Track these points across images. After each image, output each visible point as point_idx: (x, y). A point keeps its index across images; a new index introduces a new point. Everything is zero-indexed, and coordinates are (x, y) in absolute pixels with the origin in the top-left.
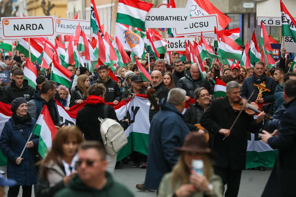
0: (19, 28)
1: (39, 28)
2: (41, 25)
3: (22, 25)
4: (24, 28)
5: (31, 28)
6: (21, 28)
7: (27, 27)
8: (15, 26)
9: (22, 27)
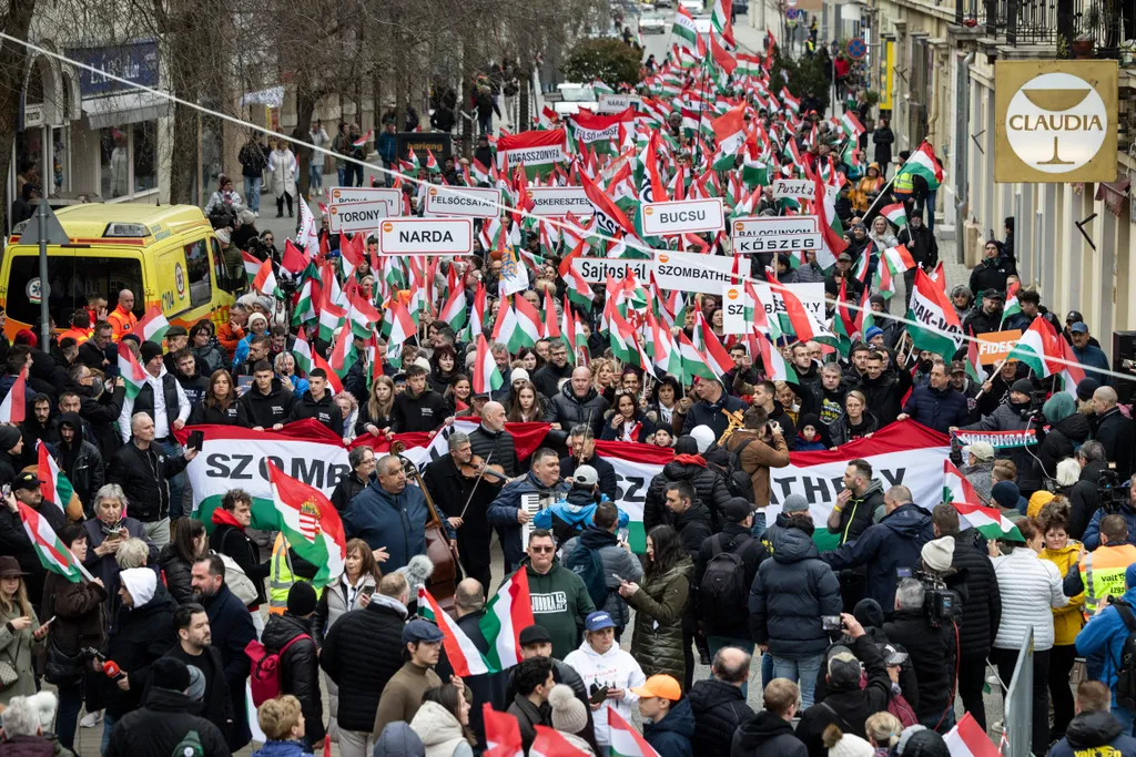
0: (410, 238)
1: (445, 238)
2: (448, 232)
3: (415, 233)
4: (418, 238)
5: (431, 237)
6: (413, 238)
7: (423, 237)
8: (402, 234)
9: (415, 236)
